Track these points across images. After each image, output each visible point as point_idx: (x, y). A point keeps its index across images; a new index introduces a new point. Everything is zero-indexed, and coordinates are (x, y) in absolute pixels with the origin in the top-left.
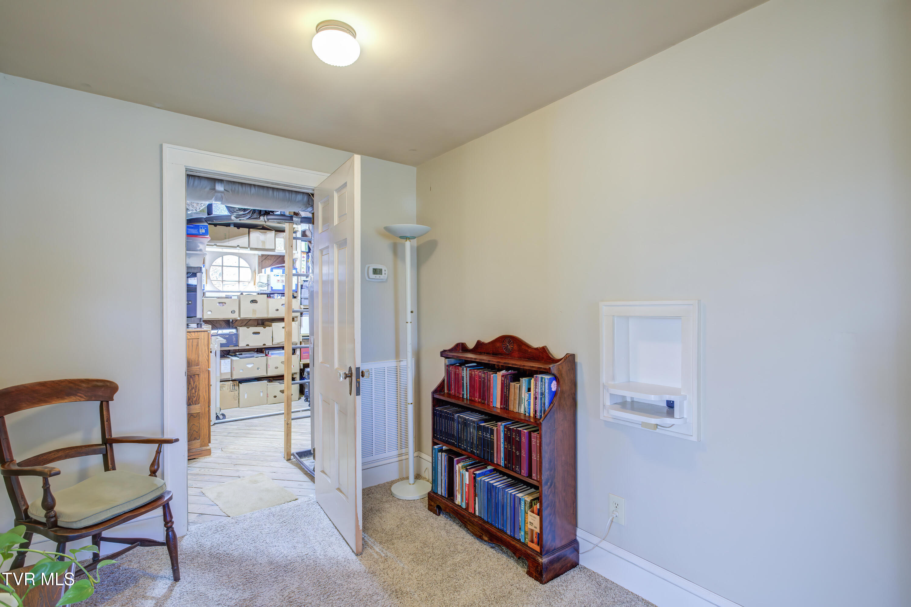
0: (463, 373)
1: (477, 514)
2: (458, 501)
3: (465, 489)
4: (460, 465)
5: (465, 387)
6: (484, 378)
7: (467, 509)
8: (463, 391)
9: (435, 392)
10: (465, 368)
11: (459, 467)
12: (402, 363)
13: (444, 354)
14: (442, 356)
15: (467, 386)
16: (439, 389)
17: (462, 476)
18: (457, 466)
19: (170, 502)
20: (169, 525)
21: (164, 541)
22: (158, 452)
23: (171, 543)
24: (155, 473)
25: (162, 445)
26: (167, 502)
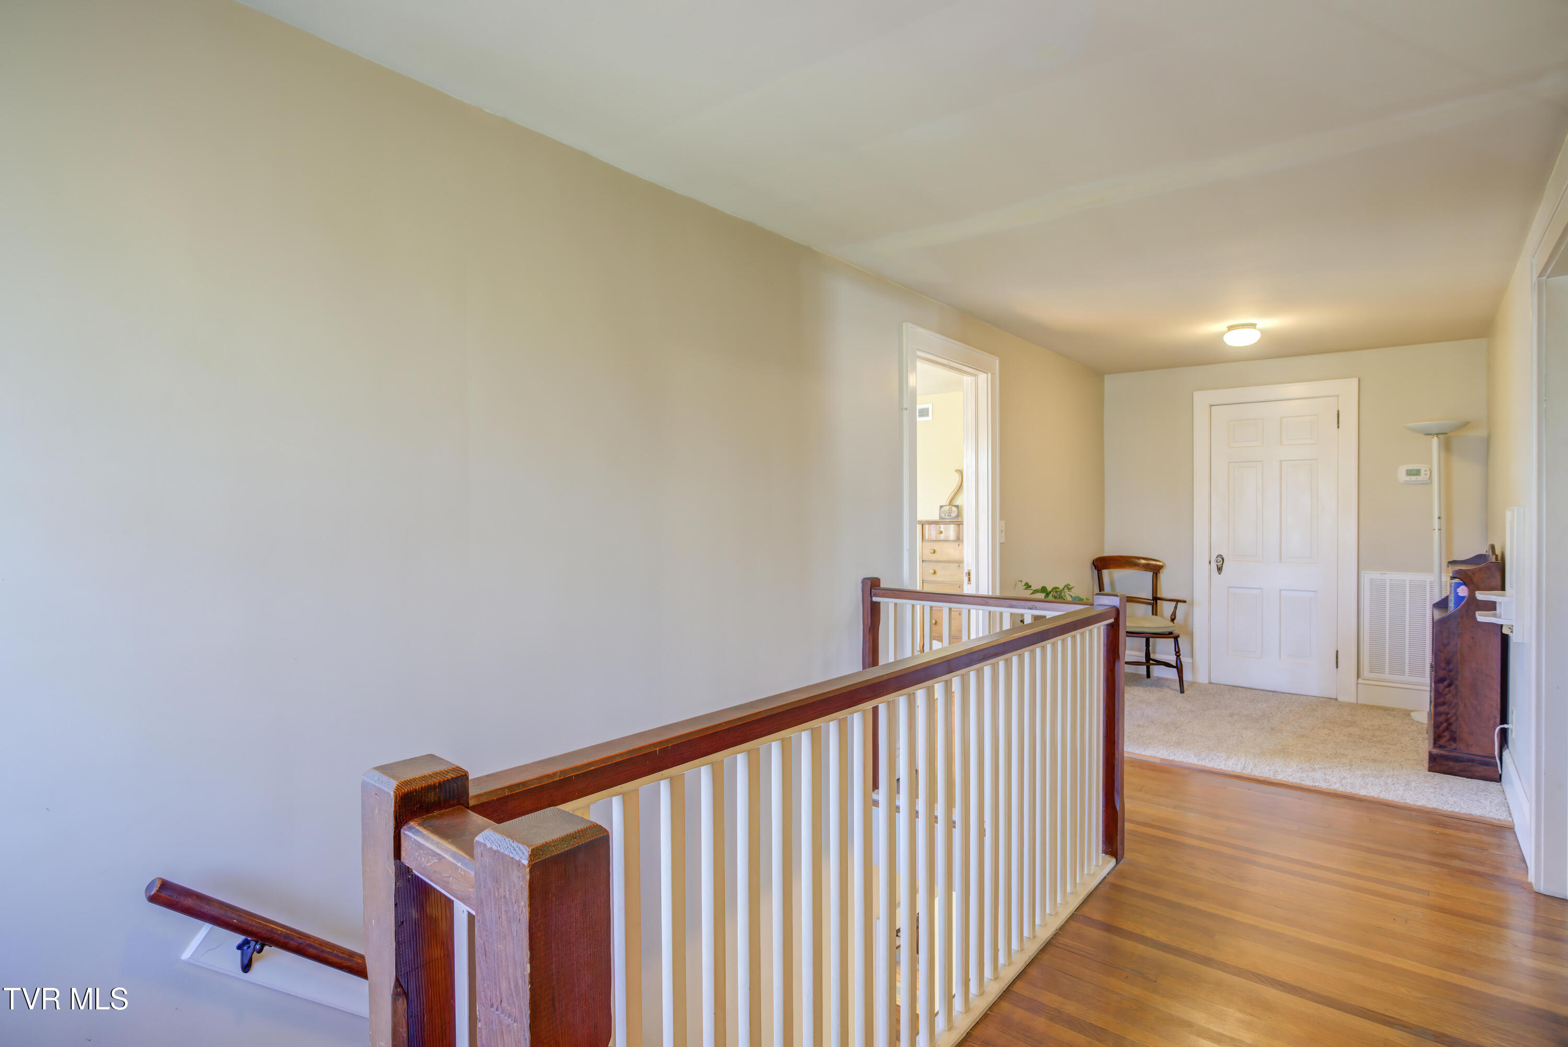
19: (1179, 639)
20: (1178, 654)
21: (1175, 665)
22: (1176, 608)
23: (1179, 668)
24: (1173, 620)
25: (1179, 604)
26: (1176, 638)
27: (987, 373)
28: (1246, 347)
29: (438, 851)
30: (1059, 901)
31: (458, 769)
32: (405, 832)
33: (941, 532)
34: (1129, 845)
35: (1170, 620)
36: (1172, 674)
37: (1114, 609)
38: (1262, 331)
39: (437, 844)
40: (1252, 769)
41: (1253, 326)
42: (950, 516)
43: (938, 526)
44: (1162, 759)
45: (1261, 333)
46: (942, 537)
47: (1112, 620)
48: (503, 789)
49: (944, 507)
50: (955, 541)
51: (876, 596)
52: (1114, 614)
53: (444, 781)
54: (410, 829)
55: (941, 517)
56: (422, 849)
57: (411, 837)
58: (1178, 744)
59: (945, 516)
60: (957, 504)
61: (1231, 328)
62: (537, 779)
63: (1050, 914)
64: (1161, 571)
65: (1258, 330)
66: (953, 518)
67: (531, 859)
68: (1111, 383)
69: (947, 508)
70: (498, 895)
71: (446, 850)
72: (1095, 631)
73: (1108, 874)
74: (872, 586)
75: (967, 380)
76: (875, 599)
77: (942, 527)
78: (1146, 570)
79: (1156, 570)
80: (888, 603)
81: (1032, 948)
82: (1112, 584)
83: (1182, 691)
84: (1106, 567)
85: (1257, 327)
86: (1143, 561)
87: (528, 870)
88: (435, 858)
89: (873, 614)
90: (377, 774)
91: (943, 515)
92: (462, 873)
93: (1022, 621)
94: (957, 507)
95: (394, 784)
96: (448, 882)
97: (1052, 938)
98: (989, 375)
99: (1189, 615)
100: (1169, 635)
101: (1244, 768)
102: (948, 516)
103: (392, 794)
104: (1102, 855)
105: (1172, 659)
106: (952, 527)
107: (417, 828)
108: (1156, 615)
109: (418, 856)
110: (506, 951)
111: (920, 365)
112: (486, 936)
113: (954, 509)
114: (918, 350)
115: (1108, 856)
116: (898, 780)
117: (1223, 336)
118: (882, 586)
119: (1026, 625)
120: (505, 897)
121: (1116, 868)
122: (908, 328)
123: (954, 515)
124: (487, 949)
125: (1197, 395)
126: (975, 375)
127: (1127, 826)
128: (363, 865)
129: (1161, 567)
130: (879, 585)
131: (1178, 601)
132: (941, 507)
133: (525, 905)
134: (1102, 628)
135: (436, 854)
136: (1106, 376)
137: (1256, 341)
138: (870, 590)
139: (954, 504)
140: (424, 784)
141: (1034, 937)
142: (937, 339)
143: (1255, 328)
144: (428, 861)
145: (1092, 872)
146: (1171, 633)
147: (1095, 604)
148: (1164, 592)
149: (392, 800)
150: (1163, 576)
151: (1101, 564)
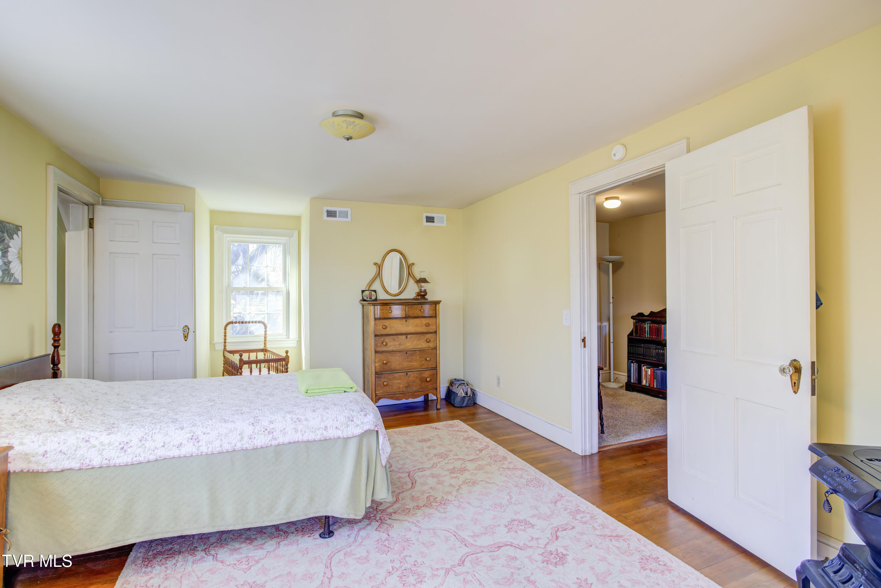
0: (645, 326)
1: (655, 387)
2: (644, 382)
3: (649, 377)
4: (645, 367)
5: (646, 332)
6: (658, 327)
7: (650, 386)
8: (645, 334)
9: (628, 336)
10: (646, 324)
11: (644, 368)
12: (603, 324)
13: (633, 317)
14: (631, 318)
15: (647, 332)
16: (631, 334)
17: (646, 372)
18: (643, 368)
42: (371, 298)
43: (388, 307)
49: (366, 292)
59: (367, 298)
61: (607, 199)
102: (369, 299)
113: (373, 293)
132: (363, 291)
143: (619, 199)
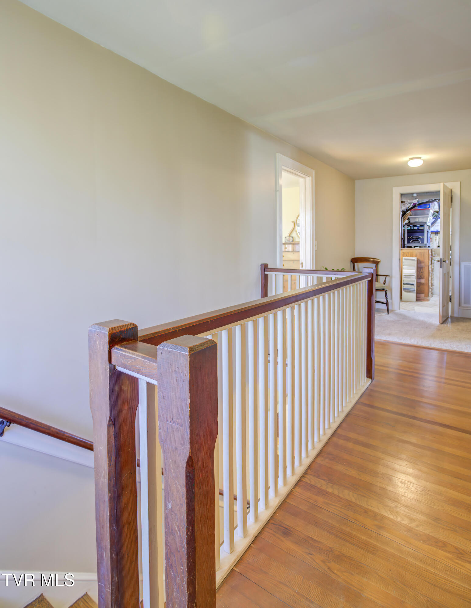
19: (387, 292)
20: (386, 298)
21: (385, 303)
22: (386, 279)
23: (387, 304)
24: (384, 284)
25: (387, 277)
26: (386, 292)
27: (309, 177)
28: (417, 167)
29: (134, 356)
30: (351, 397)
31: (132, 324)
32: (114, 350)
33: (286, 248)
34: (375, 374)
35: (383, 284)
36: (384, 307)
37: (371, 274)
38: (424, 161)
39: (133, 354)
40: (421, 343)
41: (420, 158)
43: (285, 245)
44: (384, 340)
45: (424, 162)
46: (287, 250)
47: (370, 279)
48: (150, 334)
50: (292, 252)
51: (267, 271)
52: (371, 276)
53: (128, 329)
54: (117, 349)
55: (285, 242)
56: (124, 356)
57: (118, 352)
58: (389, 334)
60: (292, 236)
61: (411, 159)
62: (163, 331)
63: (348, 402)
64: (379, 263)
65: (422, 160)
66: (291, 242)
67: (190, 352)
68: (358, 183)
69: (288, 238)
70: (171, 370)
71: (138, 356)
72: (364, 283)
73: (369, 385)
74: (265, 267)
75: (301, 180)
76: (266, 273)
77: (287, 246)
78: (373, 263)
79: (377, 263)
80: (272, 275)
81: (343, 416)
82: (358, 269)
83: (388, 314)
84: (356, 262)
85: (422, 158)
86: (372, 260)
87: (189, 357)
88: (132, 360)
89: (265, 280)
90: (97, 326)
91: (286, 241)
92: (149, 364)
93: (331, 279)
94: (292, 237)
95: (108, 329)
96: (140, 370)
97: (350, 412)
98: (311, 178)
99: (391, 282)
100: (383, 290)
101: (418, 343)
102: (289, 241)
103: (107, 333)
104: (366, 378)
105: (384, 300)
106: (291, 246)
107: (120, 348)
108: (377, 282)
109: (122, 360)
110: (175, 395)
111: (284, 174)
112: (164, 390)
113: (291, 238)
114: (283, 165)
115: (368, 378)
116: (278, 350)
117: (407, 162)
118: (269, 267)
119: (333, 280)
120: (175, 371)
121: (372, 383)
122: (279, 155)
123: (291, 241)
124: (165, 396)
125: (394, 189)
126: (305, 178)
127: (376, 367)
128: (89, 369)
129: (379, 262)
130: (268, 267)
131: (386, 276)
132: (286, 237)
133: (187, 372)
134: (367, 282)
135: (132, 358)
136: (356, 181)
137: (421, 165)
138: (264, 269)
139: (291, 236)
140: (120, 330)
141: (343, 411)
142: (290, 161)
144: (128, 362)
145: (363, 385)
146: (383, 289)
147: (363, 272)
148: (380, 273)
149: (107, 336)
150: (380, 266)
151: (354, 261)
